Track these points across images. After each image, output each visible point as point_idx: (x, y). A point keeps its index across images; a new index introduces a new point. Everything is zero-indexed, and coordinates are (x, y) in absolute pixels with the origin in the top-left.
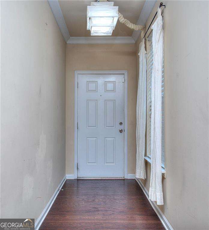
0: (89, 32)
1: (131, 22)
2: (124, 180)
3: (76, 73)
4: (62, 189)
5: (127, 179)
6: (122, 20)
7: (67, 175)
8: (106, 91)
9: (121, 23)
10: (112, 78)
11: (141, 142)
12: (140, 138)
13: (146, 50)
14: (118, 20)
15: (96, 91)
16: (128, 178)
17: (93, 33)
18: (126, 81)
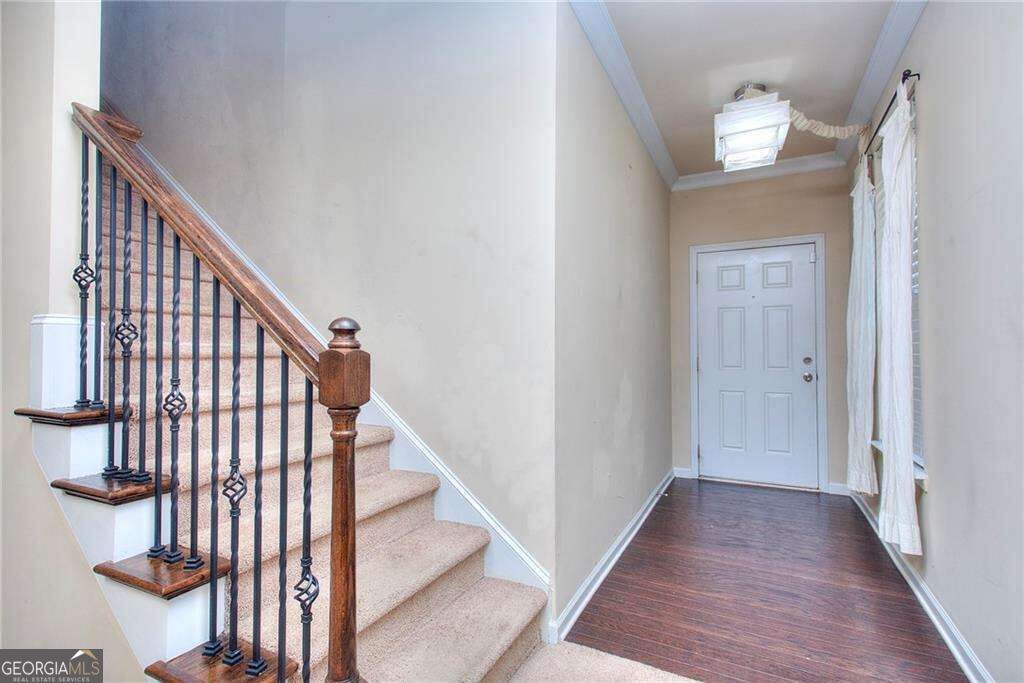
0: (720, 165)
1: (828, 122)
2: (818, 494)
3: (693, 251)
4: (665, 493)
5: (828, 494)
6: (803, 124)
7: (675, 468)
8: (766, 285)
9: (800, 131)
10: (780, 256)
11: (860, 404)
12: (857, 395)
13: (873, 183)
14: (792, 127)
15: (741, 286)
16: (831, 493)
17: (729, 167)
18: (821, 259)
